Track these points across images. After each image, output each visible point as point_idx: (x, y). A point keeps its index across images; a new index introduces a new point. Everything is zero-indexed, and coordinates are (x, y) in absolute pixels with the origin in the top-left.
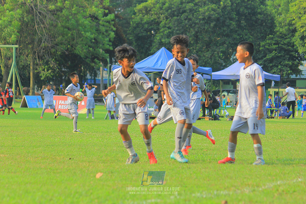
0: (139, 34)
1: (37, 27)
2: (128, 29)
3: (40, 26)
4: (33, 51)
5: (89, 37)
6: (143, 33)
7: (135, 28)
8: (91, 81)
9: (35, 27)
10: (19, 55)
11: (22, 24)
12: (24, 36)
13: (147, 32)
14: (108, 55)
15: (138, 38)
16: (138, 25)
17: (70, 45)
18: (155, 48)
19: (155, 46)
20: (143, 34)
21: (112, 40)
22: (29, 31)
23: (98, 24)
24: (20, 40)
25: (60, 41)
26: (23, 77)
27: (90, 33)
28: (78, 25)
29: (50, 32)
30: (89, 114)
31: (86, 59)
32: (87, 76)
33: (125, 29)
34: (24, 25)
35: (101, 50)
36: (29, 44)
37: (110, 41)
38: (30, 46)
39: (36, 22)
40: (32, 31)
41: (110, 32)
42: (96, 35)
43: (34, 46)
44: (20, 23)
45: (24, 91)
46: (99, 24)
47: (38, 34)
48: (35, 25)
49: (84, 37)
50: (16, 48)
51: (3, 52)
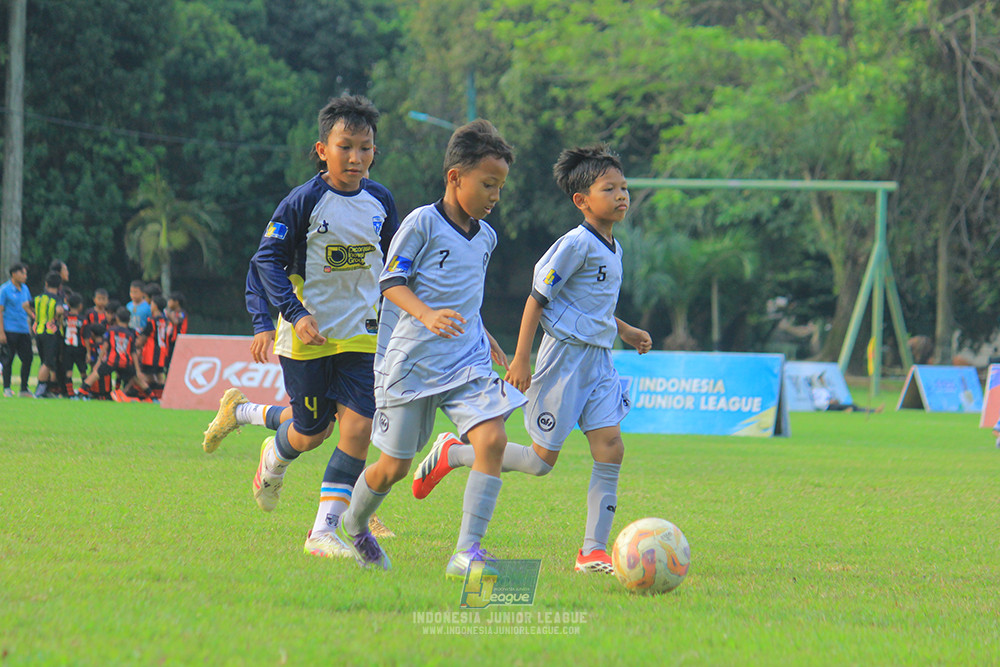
1: (967, 117)
3: (976, 111)
4: (949, 206)
9: (958, 116)
11: (911, 106)
26: (910, 299)
34: (918, 108)
36: (935, 179)
38: (939, 187)
39: (965, 100)
40: (946, 131)
43: (952, 185)
44: (904, 104)
45: (912, 349)
47: (969, 142)
48: (958, 110)
50: (890, 195)
51: (842, 208)
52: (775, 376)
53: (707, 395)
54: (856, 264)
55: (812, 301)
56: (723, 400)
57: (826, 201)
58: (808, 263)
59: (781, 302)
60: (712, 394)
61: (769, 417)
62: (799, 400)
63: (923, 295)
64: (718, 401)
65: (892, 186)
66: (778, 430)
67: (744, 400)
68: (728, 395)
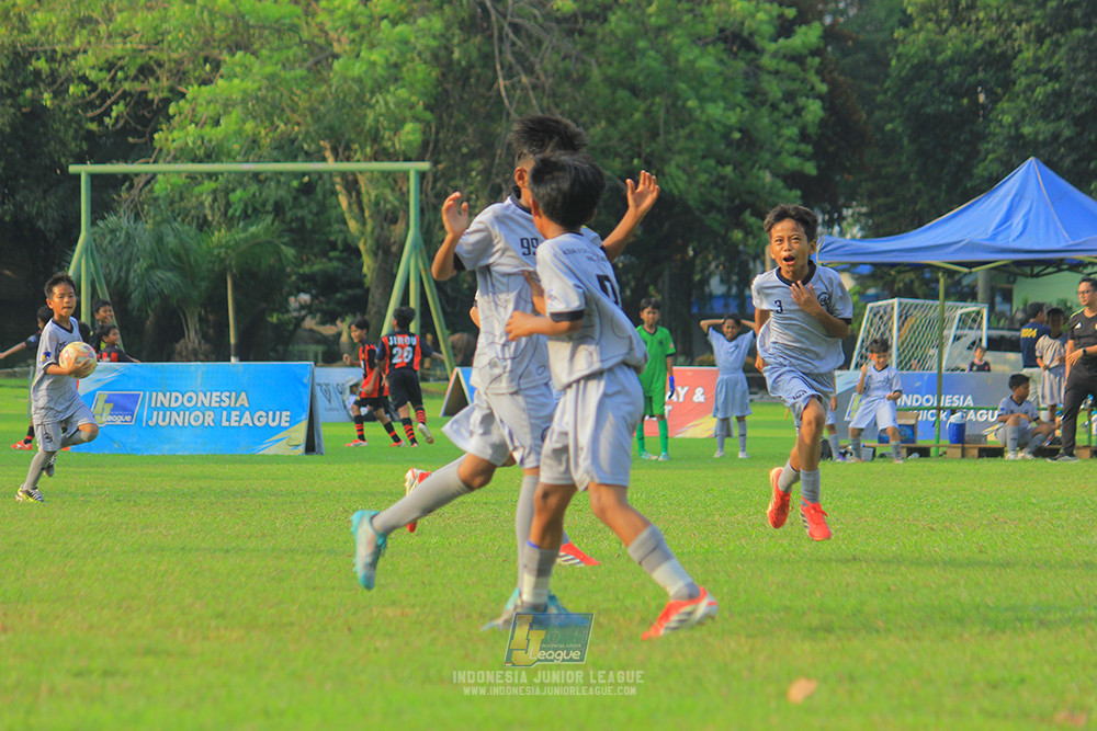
0: (923, 105)
1: (505, 87)
2: (877, 87)
3: (515, 79)
4: (489, 186)
5: (719, 122)
6: (943, 102)
7: (907, 83)
8: (726, 305)
9: (496, 85)
10: (434, 200)
11: (443, 75)
12: (453, 122)
13: (958, 96)
14: (799, 193)
15: (921, 124)
16: (921, 70)
17: (639, 156)
18: (992, 161)
19: (994, 151)
20: (944, 107)
21: (812, 130)
22: (474, 104)
23: (755, 70)
24: (437, 141)
25: (602, 140)
26: (449, 291)
27: (721, 104)
28: (675, 72)
29: (557, 106)
30: (727, 440)
31: (707, 212)
32: (708, 285)
33: (866, 86)
34: (450, 78)
35: (767, 177)
36: (473, 155)
37: (804, 136)
38: (477, 165)
39: (502, 68)
40: (483, 102)
41: (802, 101)
42: (747, 113)
43: (492, 164)
44: (435, 73)
45: (453, 347)
46: (758, 67)
47: (508, 114)
48: (495, 78)
49: (697, 121)
50: (422, 175)
51: (369, 193)
52: (305, 385)
53: (229, 409)
54: (388, 255)
55: (339, 295)
56: (247, 414)
57: (351, 183)
58: (332, 254)
59: (305, 298)
60: (235, 409)
61: (299, 433)
62: (332, 409)
63: (465, 286)
64: (241, 417)
65: (425, 166)
66: (311, 447)
67: (271, 413)
68: (252, 410)
